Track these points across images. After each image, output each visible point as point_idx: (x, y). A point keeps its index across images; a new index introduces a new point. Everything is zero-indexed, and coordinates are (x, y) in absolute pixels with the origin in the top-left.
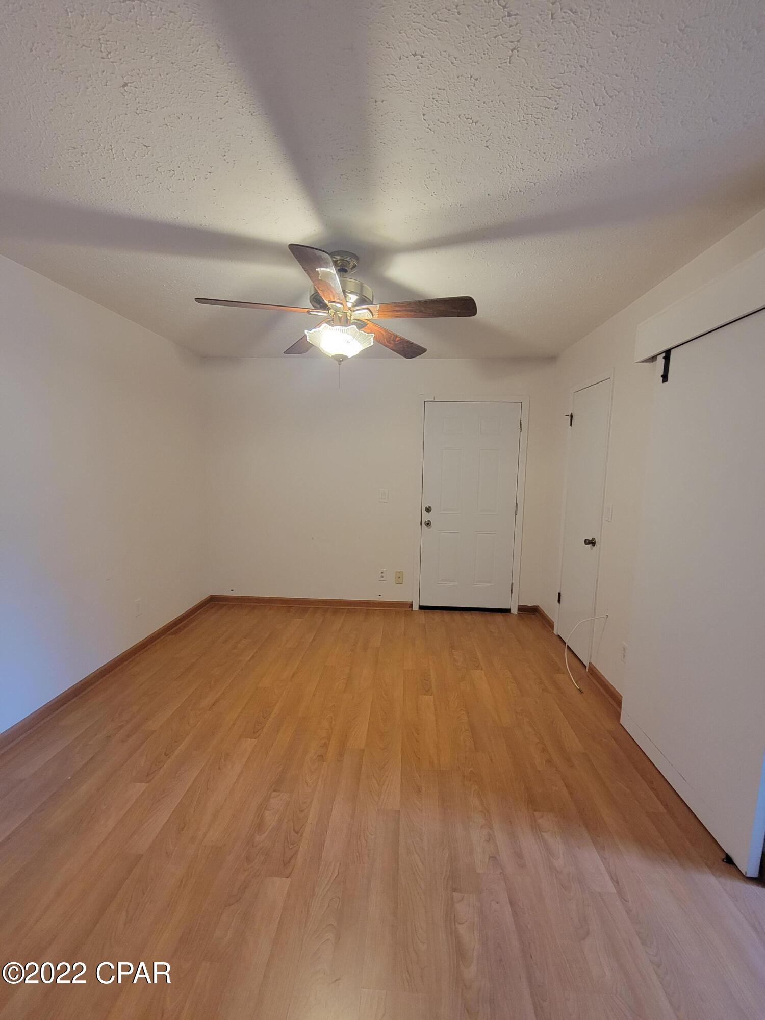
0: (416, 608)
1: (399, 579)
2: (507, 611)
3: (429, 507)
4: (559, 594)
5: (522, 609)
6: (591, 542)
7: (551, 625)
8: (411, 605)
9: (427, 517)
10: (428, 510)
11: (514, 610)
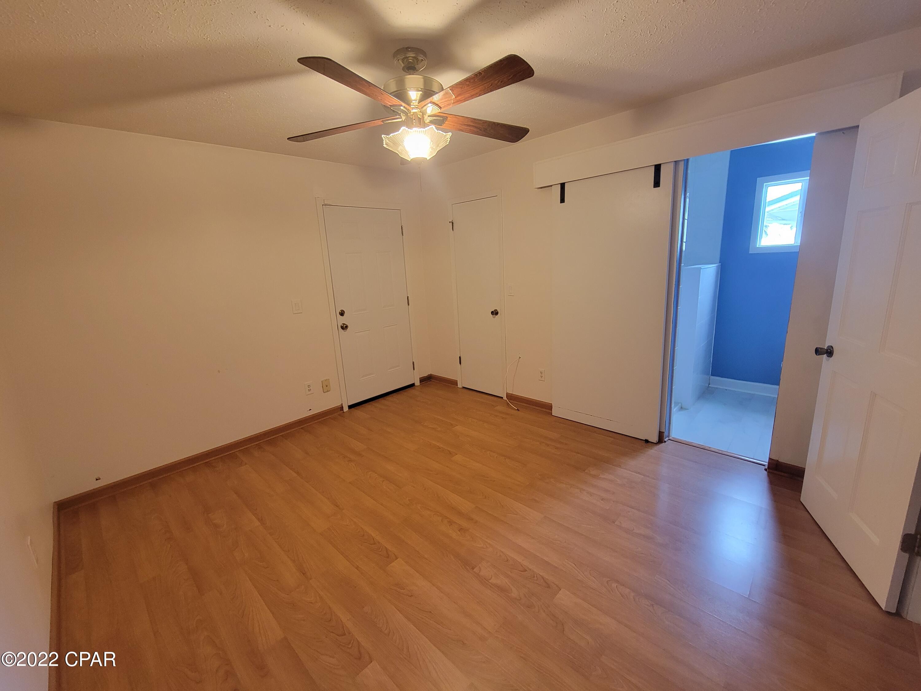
0: (346, 409)
1: (326, 387)
2: (413, 385)
3: (342, 311)
4: (460, 357)
5: (423, 380)
6: (495, 313)
7: (455, 383)
8: (342, 408)
9: (342, 320)
10: (342, 313)
11: (417, 383)
